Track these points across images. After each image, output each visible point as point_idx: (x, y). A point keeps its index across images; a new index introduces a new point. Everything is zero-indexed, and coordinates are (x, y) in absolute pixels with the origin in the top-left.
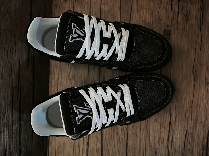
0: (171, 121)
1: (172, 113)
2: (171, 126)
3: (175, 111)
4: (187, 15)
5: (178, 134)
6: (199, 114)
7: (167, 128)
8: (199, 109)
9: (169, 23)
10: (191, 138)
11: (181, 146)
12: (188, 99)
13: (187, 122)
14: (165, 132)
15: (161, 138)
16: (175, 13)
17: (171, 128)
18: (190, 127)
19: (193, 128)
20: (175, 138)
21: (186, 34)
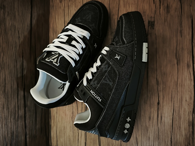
0: (159, 102)
1: (160, 95)
2: (159, 106)
3: (162, 92)
4: (168, 7)
5: (166, 113)
6: (184, 94)
7: (156, 109)
8: (184, 89)
9: (153, 15)
10: (178, 116)
11: (169, 124)
12: (173, 81)
13: (174, 101)
14: (155, 112)
15: (151, 118)
16: (157, 6)
17: (159, 108)
18: (176, 105)
19: (179, 107)
20: (163, 116)
21: (167, 23)
